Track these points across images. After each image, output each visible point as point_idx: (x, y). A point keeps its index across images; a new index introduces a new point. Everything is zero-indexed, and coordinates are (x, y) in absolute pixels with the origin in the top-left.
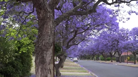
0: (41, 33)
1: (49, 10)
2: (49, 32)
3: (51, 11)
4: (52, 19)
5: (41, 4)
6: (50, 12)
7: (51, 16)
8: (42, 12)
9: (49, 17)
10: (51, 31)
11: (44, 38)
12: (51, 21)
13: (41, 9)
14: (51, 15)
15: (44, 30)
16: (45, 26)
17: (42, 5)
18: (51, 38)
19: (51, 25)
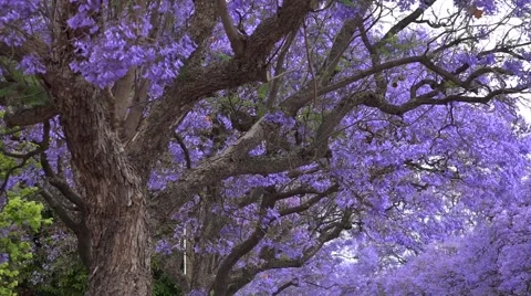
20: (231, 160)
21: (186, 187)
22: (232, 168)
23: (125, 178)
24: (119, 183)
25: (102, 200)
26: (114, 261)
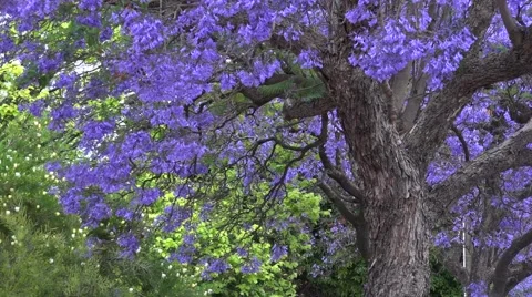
0: (379, 261)
1: (409, 169)
2: (412, 254)
3: (416, 172)
4: (419, 205)
5: (377, 151)
6: (413, 180)
7: (418, 193)
8: (382, 179)
9: (408, 196)
10: (420, 251)
11: (394, 281)
12: (417, 214)
13: (377, 169)
14: (418, 188)
15: (393, 249)
16: (396, 234)
17: (382, 155)
18: (418, 276)
19: (419, 230)
20: (510, 153)
21: (464, 179)
22: (510, 160)
23: (402, 170)
24: (397, 176)
25: (380, 193)
26: (392, 254)
